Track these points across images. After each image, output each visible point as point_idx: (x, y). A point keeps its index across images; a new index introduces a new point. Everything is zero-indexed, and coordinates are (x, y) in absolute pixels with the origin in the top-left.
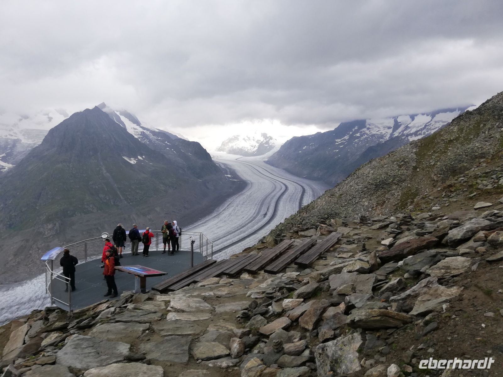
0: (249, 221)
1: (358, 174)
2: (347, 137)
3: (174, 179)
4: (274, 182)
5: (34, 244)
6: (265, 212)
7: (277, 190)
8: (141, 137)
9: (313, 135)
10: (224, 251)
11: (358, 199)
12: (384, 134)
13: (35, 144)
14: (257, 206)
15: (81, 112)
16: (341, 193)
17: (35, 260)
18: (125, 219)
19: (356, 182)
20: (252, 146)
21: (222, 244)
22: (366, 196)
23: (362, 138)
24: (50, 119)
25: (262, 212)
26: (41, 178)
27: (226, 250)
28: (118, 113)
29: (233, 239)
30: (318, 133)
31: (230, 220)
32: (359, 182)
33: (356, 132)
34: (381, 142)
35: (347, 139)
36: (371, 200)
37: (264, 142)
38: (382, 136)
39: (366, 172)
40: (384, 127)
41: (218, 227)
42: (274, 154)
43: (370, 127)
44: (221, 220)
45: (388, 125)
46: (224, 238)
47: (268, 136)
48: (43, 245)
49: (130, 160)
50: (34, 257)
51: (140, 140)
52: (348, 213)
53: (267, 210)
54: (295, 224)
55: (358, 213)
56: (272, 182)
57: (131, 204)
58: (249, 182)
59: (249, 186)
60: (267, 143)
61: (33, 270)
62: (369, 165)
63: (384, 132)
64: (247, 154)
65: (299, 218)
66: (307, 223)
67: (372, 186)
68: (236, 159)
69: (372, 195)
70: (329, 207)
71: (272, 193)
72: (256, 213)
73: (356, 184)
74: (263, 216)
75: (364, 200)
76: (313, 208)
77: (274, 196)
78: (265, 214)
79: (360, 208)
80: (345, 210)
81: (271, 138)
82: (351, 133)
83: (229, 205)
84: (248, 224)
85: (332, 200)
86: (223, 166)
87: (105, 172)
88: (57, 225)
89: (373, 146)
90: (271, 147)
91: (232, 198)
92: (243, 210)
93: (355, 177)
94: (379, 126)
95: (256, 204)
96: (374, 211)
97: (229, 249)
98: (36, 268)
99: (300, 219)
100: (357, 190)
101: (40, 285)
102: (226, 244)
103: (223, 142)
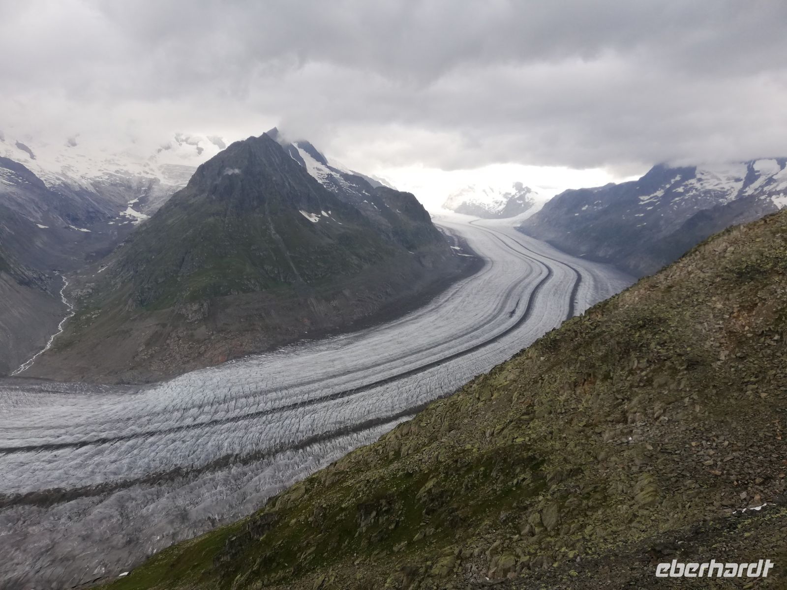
0: (485, 321)
1: (703, 252)
2: (660, 193)
3: (373, 249)
4: (530, 262)
5: (172, 331)
6: (513, 308)
7: (534, 275)
8: (328, 183)
9: (600, 188)
10: (444, 365)
11: (703, 296)
12: (728, 190)
13: (178, 187)
14: (499, 297)
15: (243, 141)
16: (669, 284)
17: (174, 354)
18: (299, 304)
19: (698, 266)
20: (497, 203)
21: (441, 354)
22: (719, 292)
23: (687, 195)
24: (200, 150)
25: (508, 308)
26: (184, 236)
27: (447, 363)
28: (295, 145)
29: (459, 347)
30: (610, 185)
31: (455, 317)
32: (704, 266)
33: (678, 184)
34: (721, 203)
35: (660, 195)
36: (728, 299)
37: (516, 197)
38: (723, 194)
39: (719, 249)
40: (729, 179)
41: (435, 326)
42: (532, 216)
43: (703, 177)
44: (441, 317)
45: (737, 175)
46: (445, 345)
47: (524, 187)
48: (185, 333)
49: (310, 216)
50: (172, 349)
51: (325, 187)
52: (683, 320)
53: (515, 305)
54: (581, 333)
55: (702, 321)
56: (526, 262)
57: (308, 282)
58: (489, 259)
59: (488, 267)
60: (522, 198)
61: (171, 368)
62: (726, 238)
63: (727, 187)
64: (487, 215)
65: (588, 323)
66: (604, 332)
67: (731, 275)
68: (470, 223)
69: (730, 290)
70: (646, 307)
71: (525, 278)
72: (497, 310)
73: (699, 269)
74: (508, 316)
75: (714, 299)
76: (616, 307)
77: (529, 284)
78: (513, 313)
79: (707, 312)
80: (677, 315)
81: (528, 190)
82: (668, 186)
83: (455, 293)
84: (483, 325)
85: (652, 296)
86: (448, 233)
87: (273, 232)
88: (205, 305)
89: (706, 210)
90: (528, 205)
91: (460, 283)
92: (476, 303)
93: (698, 257)
94: (720, 176)
95: (498, 296)
96: (734, 320)
97: (452, 361)
98: (174, 365)
99: (591, 324)
100: (701, 280)
101: (179, 389)
102: (448, 353)
103: (450, 195)
